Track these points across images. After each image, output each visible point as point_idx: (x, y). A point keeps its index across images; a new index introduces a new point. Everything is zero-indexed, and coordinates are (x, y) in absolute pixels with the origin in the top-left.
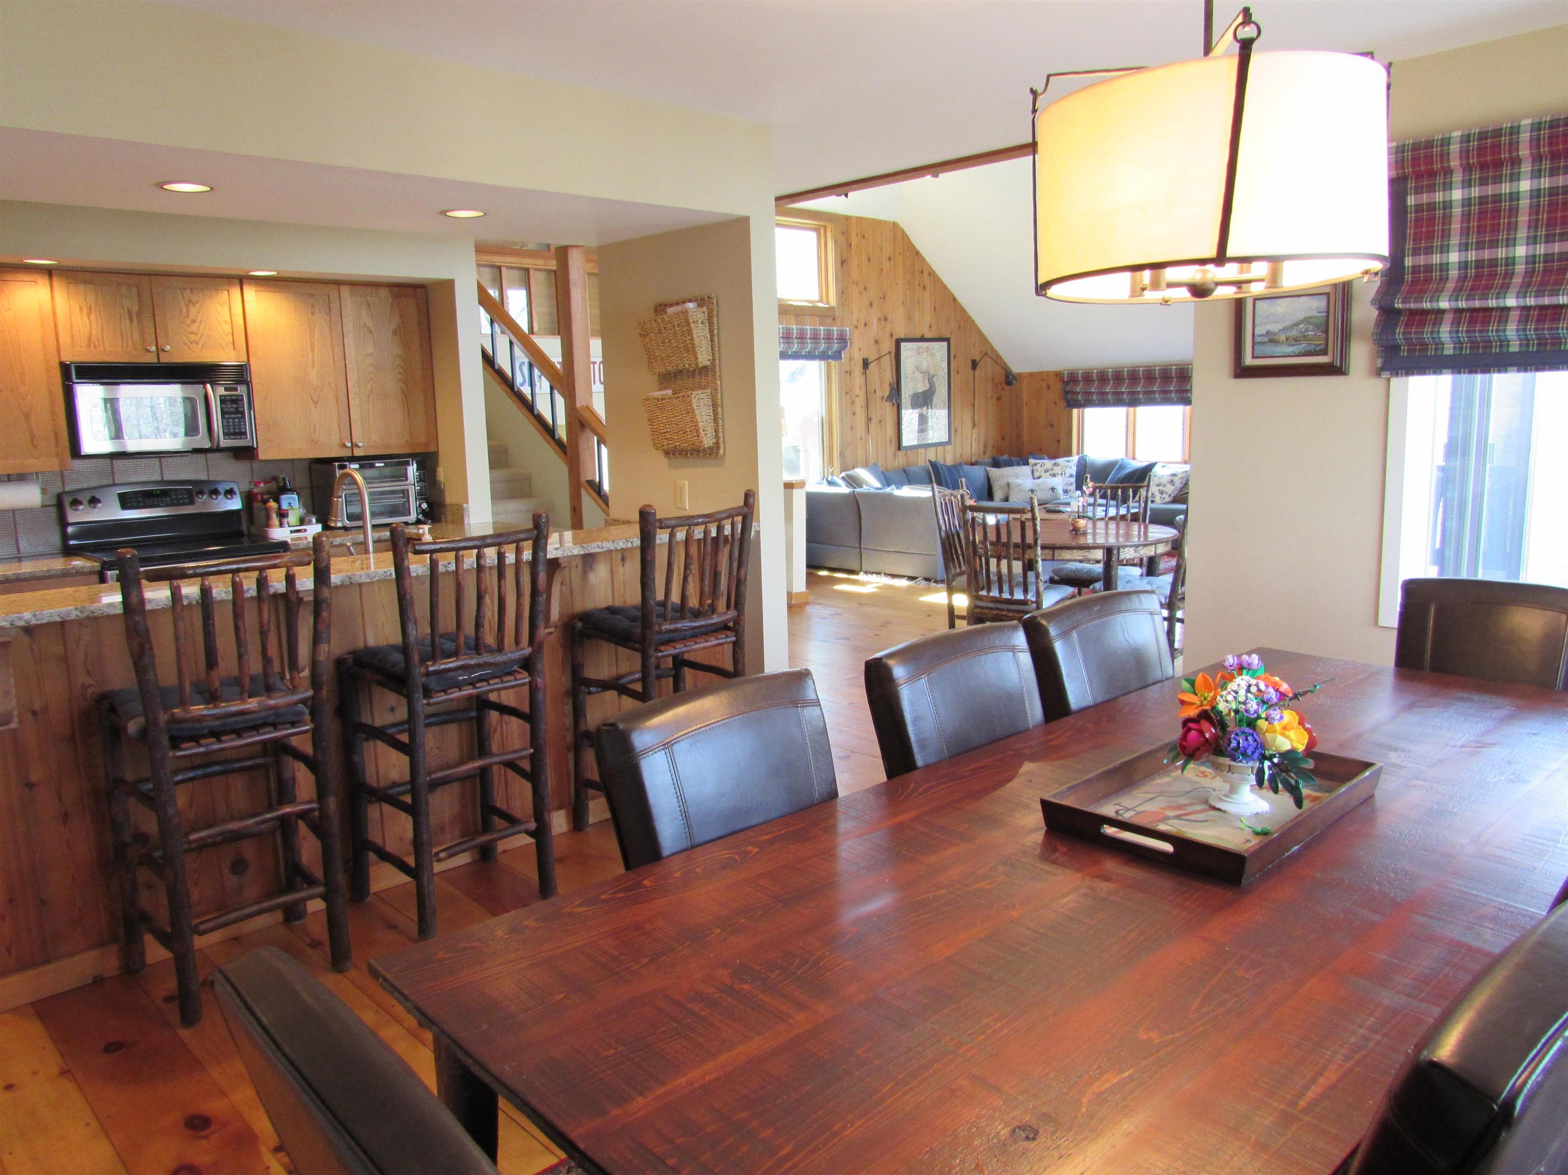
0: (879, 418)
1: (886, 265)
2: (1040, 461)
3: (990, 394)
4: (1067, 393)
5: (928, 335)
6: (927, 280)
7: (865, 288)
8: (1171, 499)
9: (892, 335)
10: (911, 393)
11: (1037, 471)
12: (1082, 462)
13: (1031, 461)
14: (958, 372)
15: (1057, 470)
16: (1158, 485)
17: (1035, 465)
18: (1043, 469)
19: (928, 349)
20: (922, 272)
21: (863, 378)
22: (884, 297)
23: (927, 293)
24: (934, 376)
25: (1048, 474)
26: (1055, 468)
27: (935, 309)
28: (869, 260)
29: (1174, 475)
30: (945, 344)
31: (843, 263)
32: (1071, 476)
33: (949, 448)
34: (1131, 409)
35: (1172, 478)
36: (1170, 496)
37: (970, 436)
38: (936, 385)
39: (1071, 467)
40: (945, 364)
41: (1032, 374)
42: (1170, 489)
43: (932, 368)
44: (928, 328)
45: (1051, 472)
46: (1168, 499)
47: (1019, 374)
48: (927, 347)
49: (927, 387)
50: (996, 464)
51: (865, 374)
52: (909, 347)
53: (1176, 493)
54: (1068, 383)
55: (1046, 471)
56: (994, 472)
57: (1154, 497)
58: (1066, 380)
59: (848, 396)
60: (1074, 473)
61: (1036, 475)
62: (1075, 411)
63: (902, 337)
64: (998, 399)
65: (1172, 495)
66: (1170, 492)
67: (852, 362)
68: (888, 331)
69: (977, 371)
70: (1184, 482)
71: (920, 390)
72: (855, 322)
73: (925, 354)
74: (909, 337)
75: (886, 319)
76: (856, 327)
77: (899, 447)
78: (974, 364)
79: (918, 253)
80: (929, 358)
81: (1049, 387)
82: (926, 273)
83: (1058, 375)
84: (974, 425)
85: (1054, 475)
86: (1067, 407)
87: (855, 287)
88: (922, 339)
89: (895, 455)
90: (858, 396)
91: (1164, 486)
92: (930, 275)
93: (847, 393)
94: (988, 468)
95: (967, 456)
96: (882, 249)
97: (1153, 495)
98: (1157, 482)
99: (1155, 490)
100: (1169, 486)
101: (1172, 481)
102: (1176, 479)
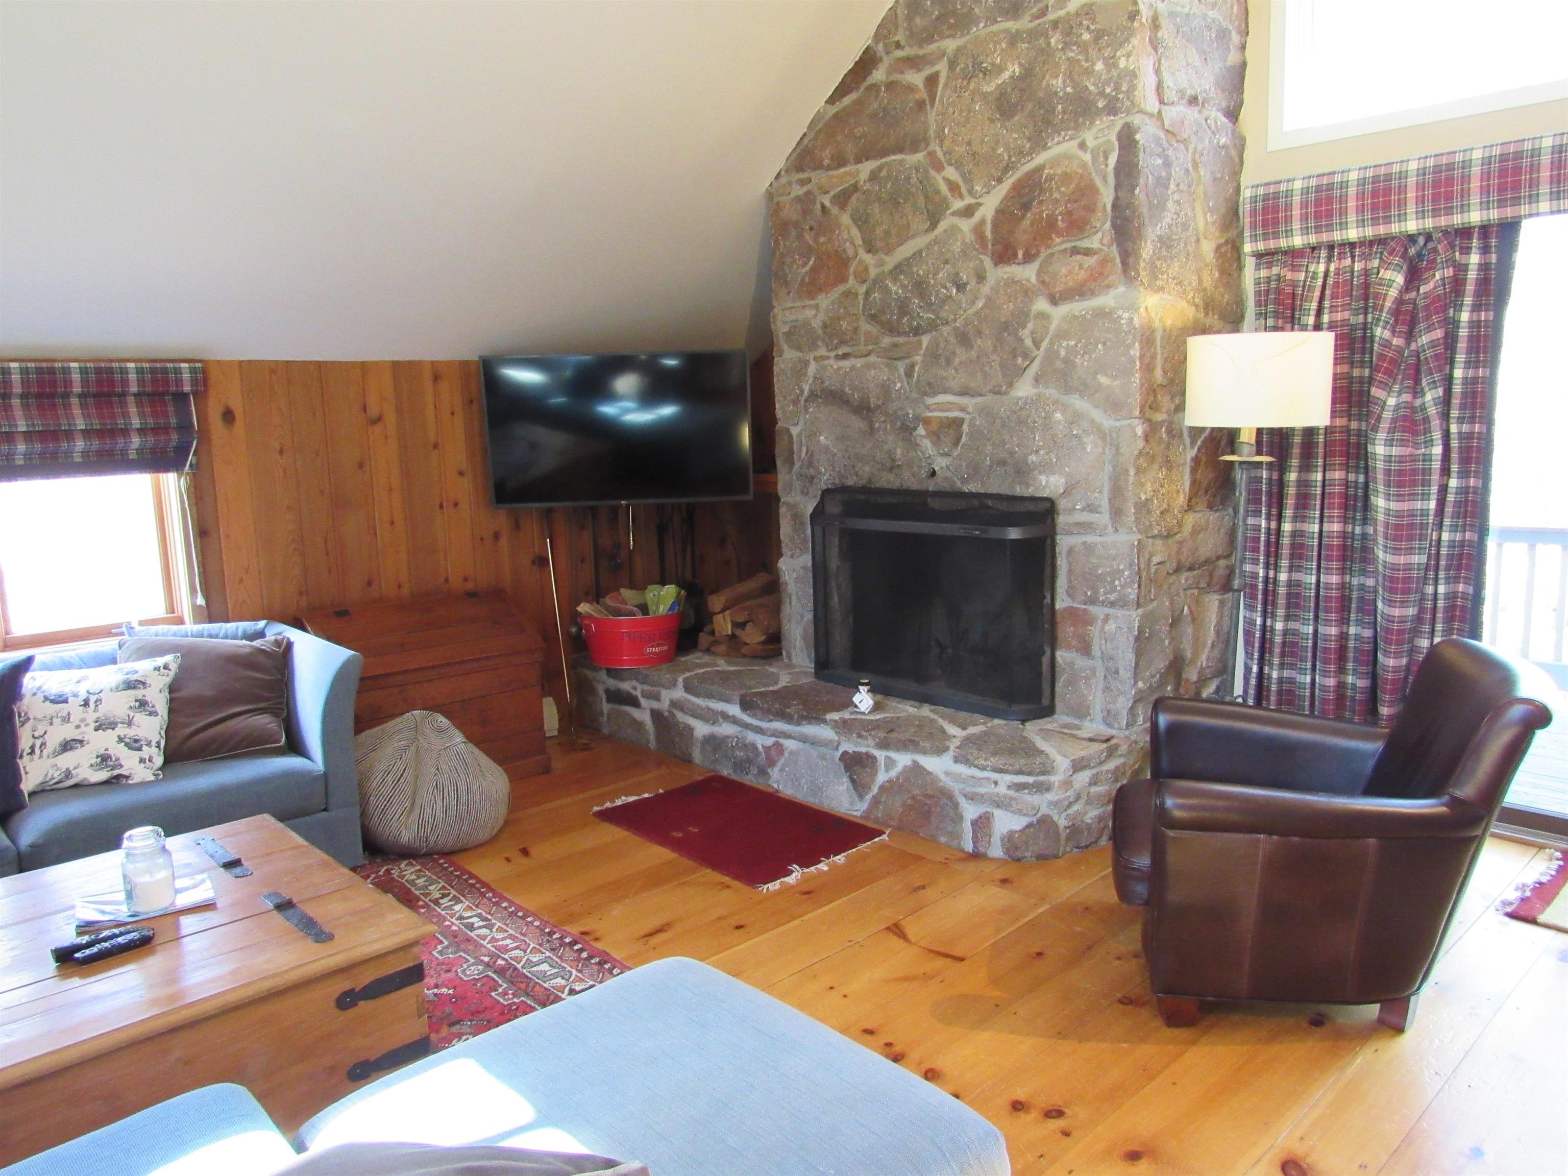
35: (139, 693)
36: (157, 747)
91: (130, 723)
97: (104, 759)
98: (91, 716)
99: (107, 741)
100: (140, 718)
101: (142, 704)
102: (148, 694)
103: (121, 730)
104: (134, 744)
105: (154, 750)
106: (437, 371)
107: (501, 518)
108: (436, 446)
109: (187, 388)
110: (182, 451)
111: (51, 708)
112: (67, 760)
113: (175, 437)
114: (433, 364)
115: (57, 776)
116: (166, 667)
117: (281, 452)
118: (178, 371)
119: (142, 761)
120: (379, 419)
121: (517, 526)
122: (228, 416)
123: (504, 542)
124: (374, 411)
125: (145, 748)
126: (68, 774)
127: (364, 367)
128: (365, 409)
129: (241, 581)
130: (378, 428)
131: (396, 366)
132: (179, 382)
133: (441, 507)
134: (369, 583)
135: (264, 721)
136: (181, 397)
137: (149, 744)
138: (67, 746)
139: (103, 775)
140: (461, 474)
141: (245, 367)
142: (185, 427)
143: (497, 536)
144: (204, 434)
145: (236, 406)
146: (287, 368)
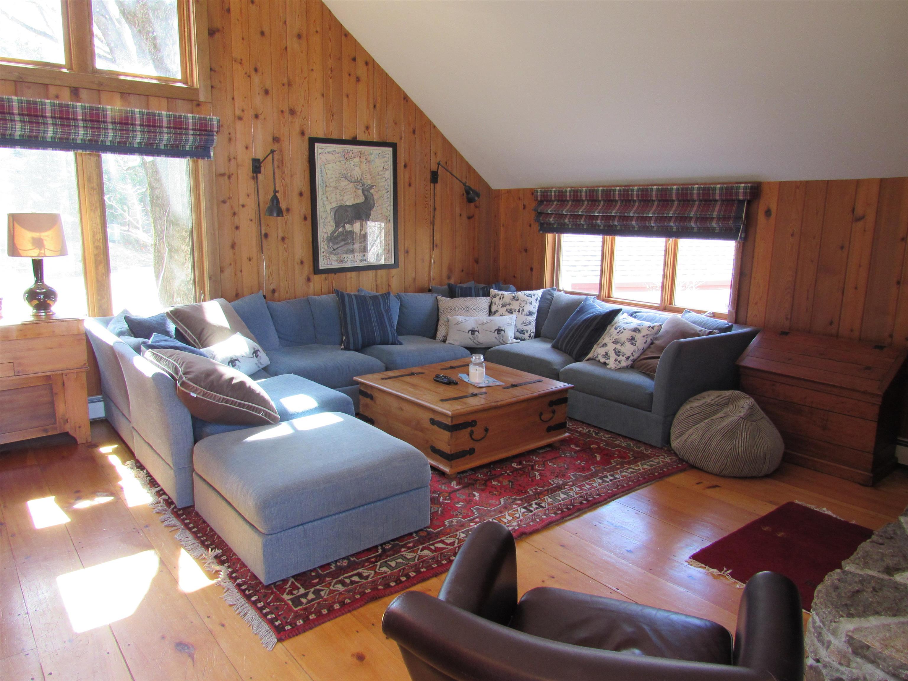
0: (281, 235)
1: (293, 44)
2: (500, 292)
3: (458, 211)
4: (540, 214)
5: (361, 137)
6: (361, 71)
7: (256, 70)
8: (629, 362)
9: (303, 134)
10: (334, 205)
11: (495, 304)
12: (549, 297)
13: (493, 291)
14: (410, 185)
15: (515, 305)
16: (615, 342)
17: (495, 296)
18: (501, 303)
19: (360, 155)
20: (354, 59)
21: (252, 183)
22: (290, 84)
23: (362, 87)
24: (371, 187)
25: (504, 309)
26: (513, 302)
27: (375, 106)
28: (262, 34)
29: (636, 330)
30: (389, 150)
31: (212, 33)
32: (530, 313)
33: (394, 271)
34: (608, 238)
35: (633, 334)
36: (628, 358)
37: (427, 258)
38: (376, 197)
39: (531, 303)
40: (389, 174)
41: (509, 191)
42: (628, 349)
43: (369, 177)
44: (363, 129)
45: (508, 307)
46: (624, 364)
47: (499, 191)
48: (361, 153)
49: (362, 199)
50: (452, 293)
51: (255, 178)
52: (329, 150)
53: (636, 355)
54: (541, 202)
55: (503, 306)
56: (445, 302)
57: (608, 359)
58: (539, 199)
59: (227, 206)
60: (535, 311)
61: (494, 308)
62: (549, 237)
63: (321, 136)
64: (469, 218)
65: (632, 358)
66: (628, 354)
67: (233, 162)
68: (297, 128)
69: (438, 186)
70: (649, 340)
71: (349, 203)
72: (238, 113)
73: (357, 160)
74: (332, 137)
75: (292, 112)
76: (240, 118)
77: (316, 270)
78: (434, 177)
79: (347, 34)
80: (364, 166)
81: (524, 207)
82: (360, 62)
83: (533, 192)
84: (433, 246)
85: (510, 312)
86: (540, 230)
87: (237, 66)
88: (354, 142)
89: (309, 280)
90: (243, 206)
91: (623, 344)
92: (367, 64)
93: (224, 202)
94: (439, 297)
95: (423, 280)
96: (285, 22)
97: (606, 355)
98: (618, 337)
99: (612, 348)
100: (628, 345)
102: (638, 337)
103: (618, 346)
104: (618, 353)
105: (624, 358)
109: (743, 197)
110: (737, 230)
111: (613, 330)
112: (602, 350)
113: (733, 222)
115: (597, 354)
116: (653, 328)
117: (792, 235)
118: (738, 188)
119: (616, 360)
120: (861, 218)
122: (768, 213)
125: (621, 356)
127: (859, 183)
128: (853, 210)
129: (756, 304)
130: (860, 224)
131: (883, 181)
132: (737, 194)
134: (832, 323)
136: (740, 202)
137: (623, 356)
138: (605, 345)
139: (602, 360)
141: (782, 185)
142: (738, 218)
144: (751, 221)
145: (774, 207)
146: (807, 185)
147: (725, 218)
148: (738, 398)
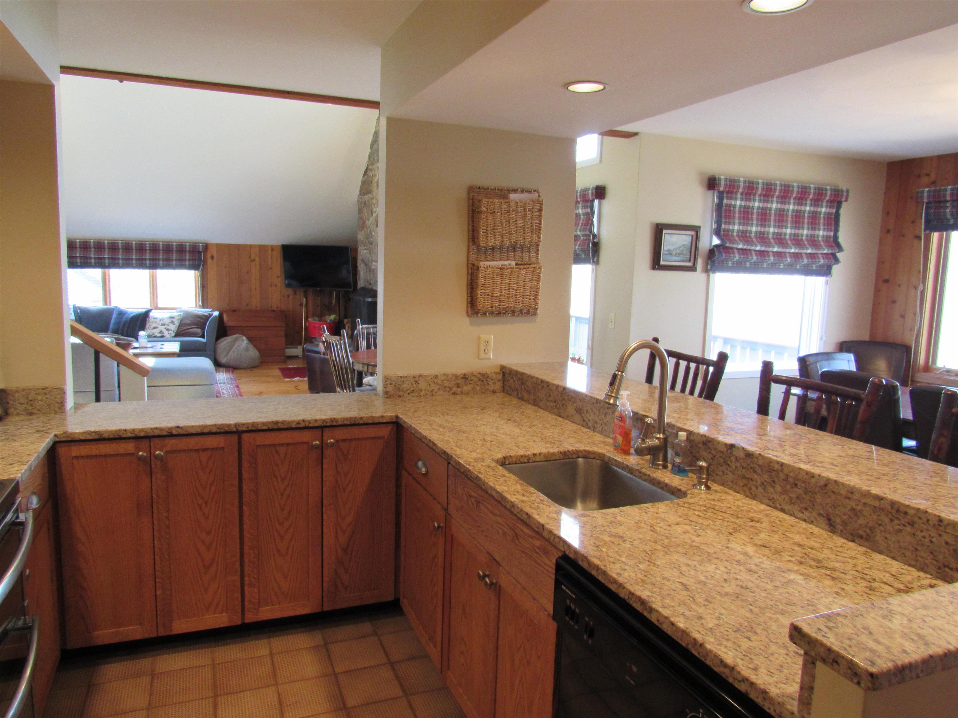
16: (163, 325)
35: (172, 319)
42: (172, 327)
53: (176, 330)
66: (173, 329)
70: (179, 322)
91: (168, 325)
97: (161, 332)
98: (161, 323)
99: (162, 328)
100: (171, 325)
101: (172, 322)
102: (174, 320)
103: (166, 327)
104: (168, 330)
105: (172, 332)
106: (273, 248)
107: (290, 291)
108: (271, 269)
109: (201, 250)
110: (199, 266)
111: (154, 320)
112: (154, 331)
113: (197, 262)
114: (272, 246)
115: (151, 334)
116: (181, 315)
117: (226, 267)
118: (199, 246)
120: (254, 260)
121: (295, 294)
122: (212, 257)
123: (291, 297)
124: (253, 257)
126: (153, 334)
127: (251, 246)
128: (250, 257)
129: (212, 300)
130: (253, 263)
131: (260, 246)
132: (199, 248)
133: (271, 286)
134: (248, 305)
135: (199, 330)
136: (200, 252)
138: (155, 328)
139: (160, 335)
140: (278, 277)
141: (218, 245)
142: (200, 260)
143: (288, 296)
144: (205, 262)
145: (215, 254)
146: (229, 246)
147: (193, 260)
148: (239, 337)
